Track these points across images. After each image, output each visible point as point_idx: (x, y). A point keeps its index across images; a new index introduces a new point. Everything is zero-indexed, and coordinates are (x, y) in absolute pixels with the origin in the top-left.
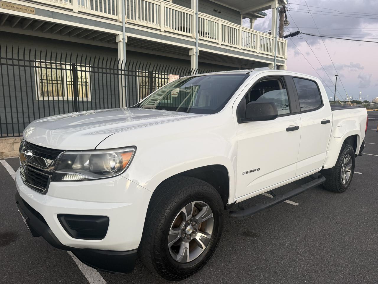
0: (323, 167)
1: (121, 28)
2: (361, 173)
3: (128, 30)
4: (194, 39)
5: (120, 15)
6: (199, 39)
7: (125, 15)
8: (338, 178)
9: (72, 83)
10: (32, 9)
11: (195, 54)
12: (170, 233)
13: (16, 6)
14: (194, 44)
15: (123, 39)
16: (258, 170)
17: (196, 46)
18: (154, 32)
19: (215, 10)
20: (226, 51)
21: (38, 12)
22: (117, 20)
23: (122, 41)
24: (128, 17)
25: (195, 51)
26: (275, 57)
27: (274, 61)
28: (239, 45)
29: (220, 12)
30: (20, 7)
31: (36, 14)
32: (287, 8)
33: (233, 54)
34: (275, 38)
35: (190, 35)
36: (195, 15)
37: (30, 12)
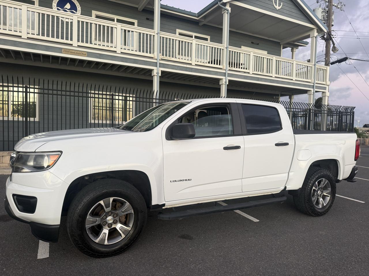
0: (286, 187)
1: (155, 64)
2: (363, 202)
3: (162, 65)
4: (224, 70)
5: (156, 53)
6: (229, 70)
7: (160, 53)
8: (307, 201)
9: (111, 108)
10: (85, 53)
11: (224, 83)
12: (88, 217)
13: (74, 51)
14: (224, 75)
15: (157, 73)
16: (189, 180)
17: (225, 76)
18: (185, 66)
19: (252, 43)
20: (258, 79)
21: (89, 54)
22: (153, 58)
23: (156, 74)
24: (163, 55)
25: (224, 80)
26: (314, 83)
27: (313, 88)
28: (272, 73)
29: (258, 44)
30: (76, 52)
31: (87, 57)
32: (333, 35)
33: (265, 82)
34: (314, 65)
35: (221, 67)
36: (225, 49)
37: (83, 55)
